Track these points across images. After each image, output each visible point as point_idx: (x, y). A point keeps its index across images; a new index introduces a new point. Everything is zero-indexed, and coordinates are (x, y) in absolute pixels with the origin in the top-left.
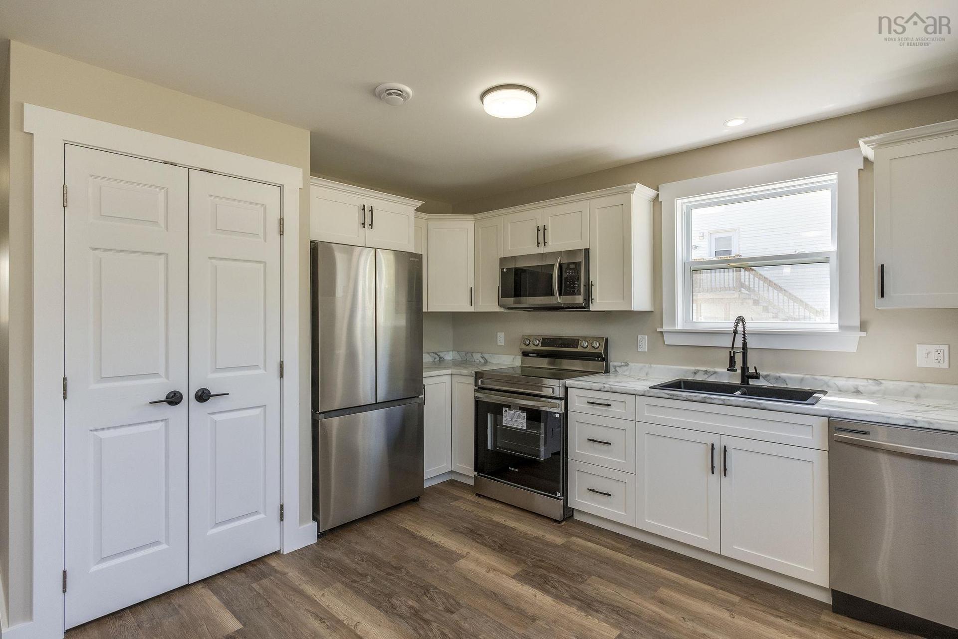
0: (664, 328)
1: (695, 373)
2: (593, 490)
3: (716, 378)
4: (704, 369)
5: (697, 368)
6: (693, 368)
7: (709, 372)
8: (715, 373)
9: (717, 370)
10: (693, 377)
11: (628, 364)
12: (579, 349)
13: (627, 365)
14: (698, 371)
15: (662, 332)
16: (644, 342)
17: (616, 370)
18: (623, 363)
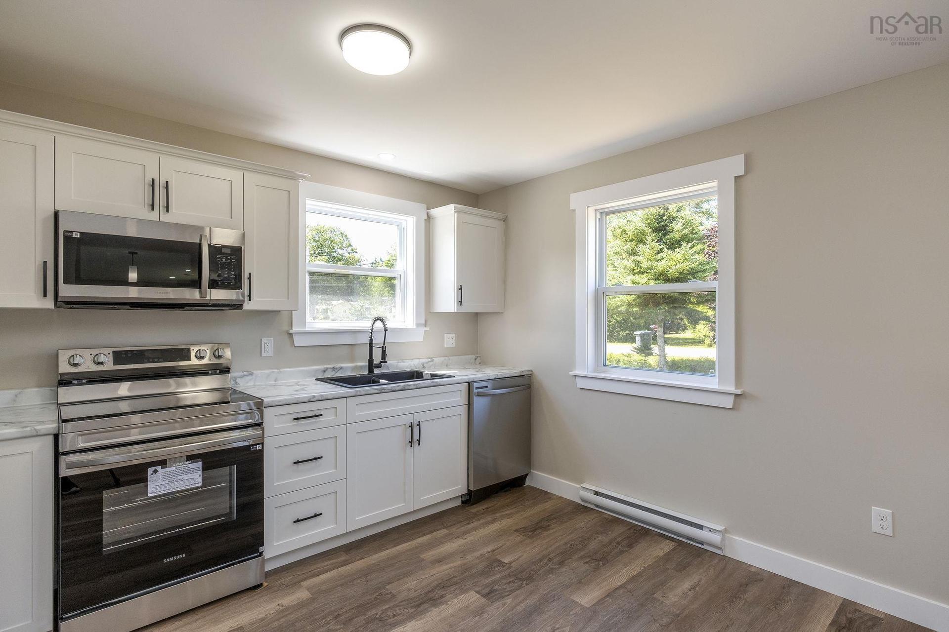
0: (294, 329)
1: (324, 371)
2: (298, 521)
3: (342, 373)
4: (331, 366)
5: (325, 366)
6: (322, 367)
7: (337, 368)
8: (341, 368)
9: (342, 365)
10: (322, 376)
11: (253, 373)
12: (194, 361)
13: (251, 374)
14: (327, 369)
15: (291, 334)
16: (269, 344)
17: (236, 382)
18: (245, 373)
